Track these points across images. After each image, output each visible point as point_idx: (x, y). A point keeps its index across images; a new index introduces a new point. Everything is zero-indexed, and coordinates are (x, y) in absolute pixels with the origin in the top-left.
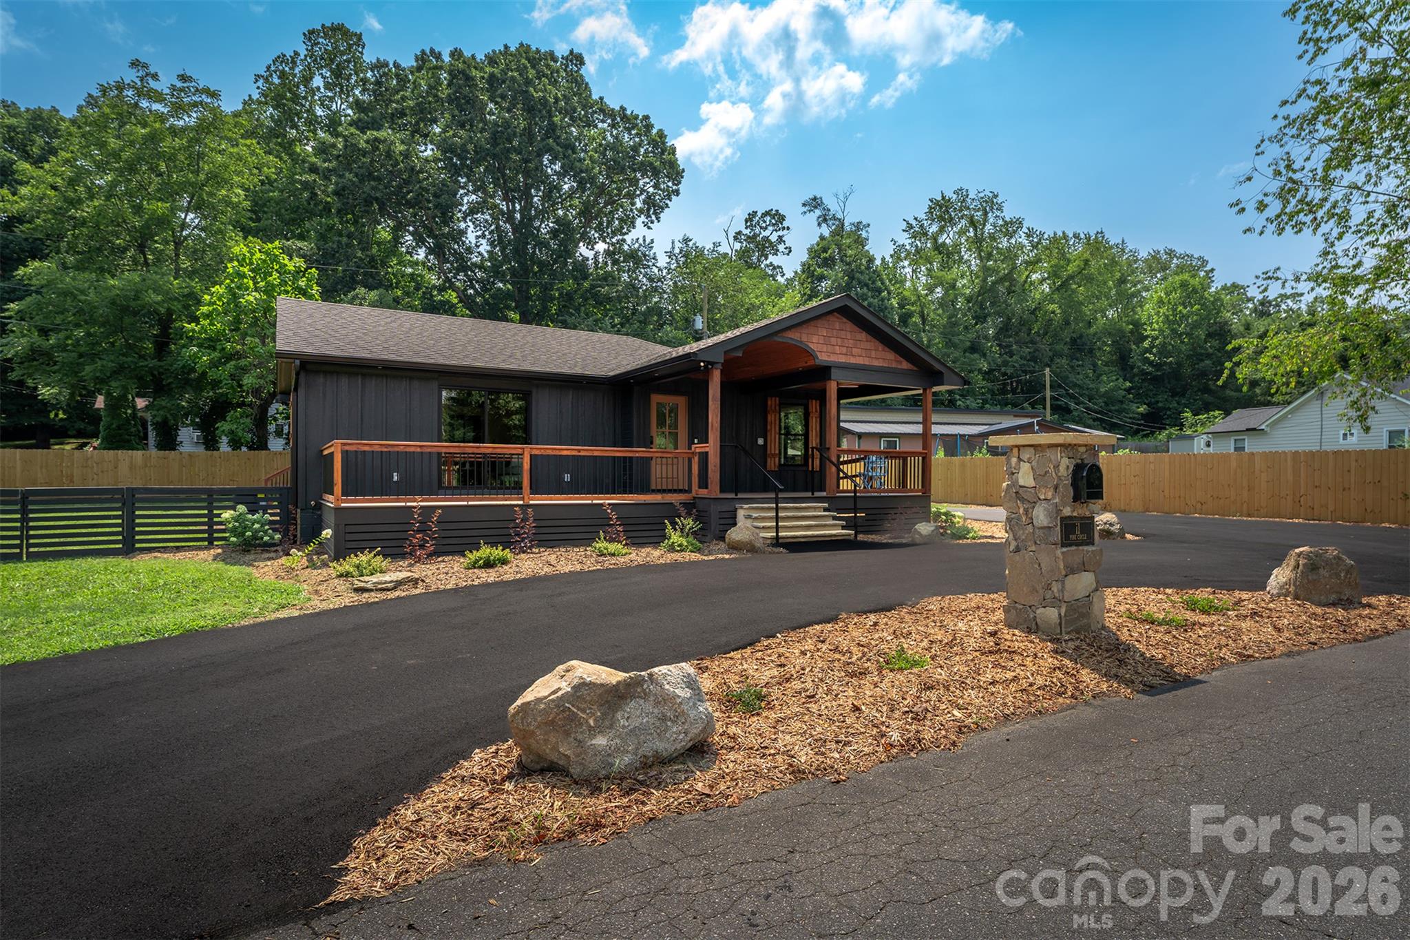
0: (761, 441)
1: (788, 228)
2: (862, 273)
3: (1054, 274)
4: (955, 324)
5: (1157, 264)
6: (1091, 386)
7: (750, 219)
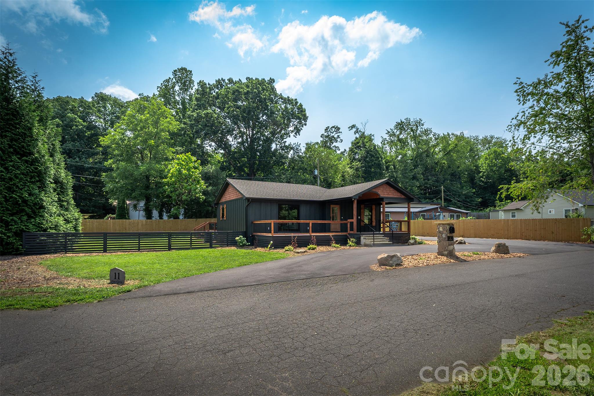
0: (359, 217)
1: (341, 132)
2: (371, 151)
3: (444, 149)
4: (406, 169)
5: (486, 141)
6: (459, 191)
7: (326, 130)
